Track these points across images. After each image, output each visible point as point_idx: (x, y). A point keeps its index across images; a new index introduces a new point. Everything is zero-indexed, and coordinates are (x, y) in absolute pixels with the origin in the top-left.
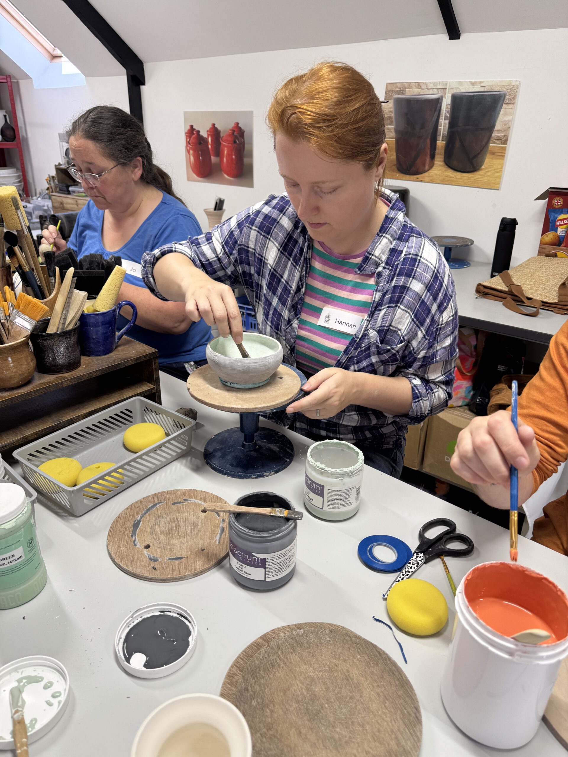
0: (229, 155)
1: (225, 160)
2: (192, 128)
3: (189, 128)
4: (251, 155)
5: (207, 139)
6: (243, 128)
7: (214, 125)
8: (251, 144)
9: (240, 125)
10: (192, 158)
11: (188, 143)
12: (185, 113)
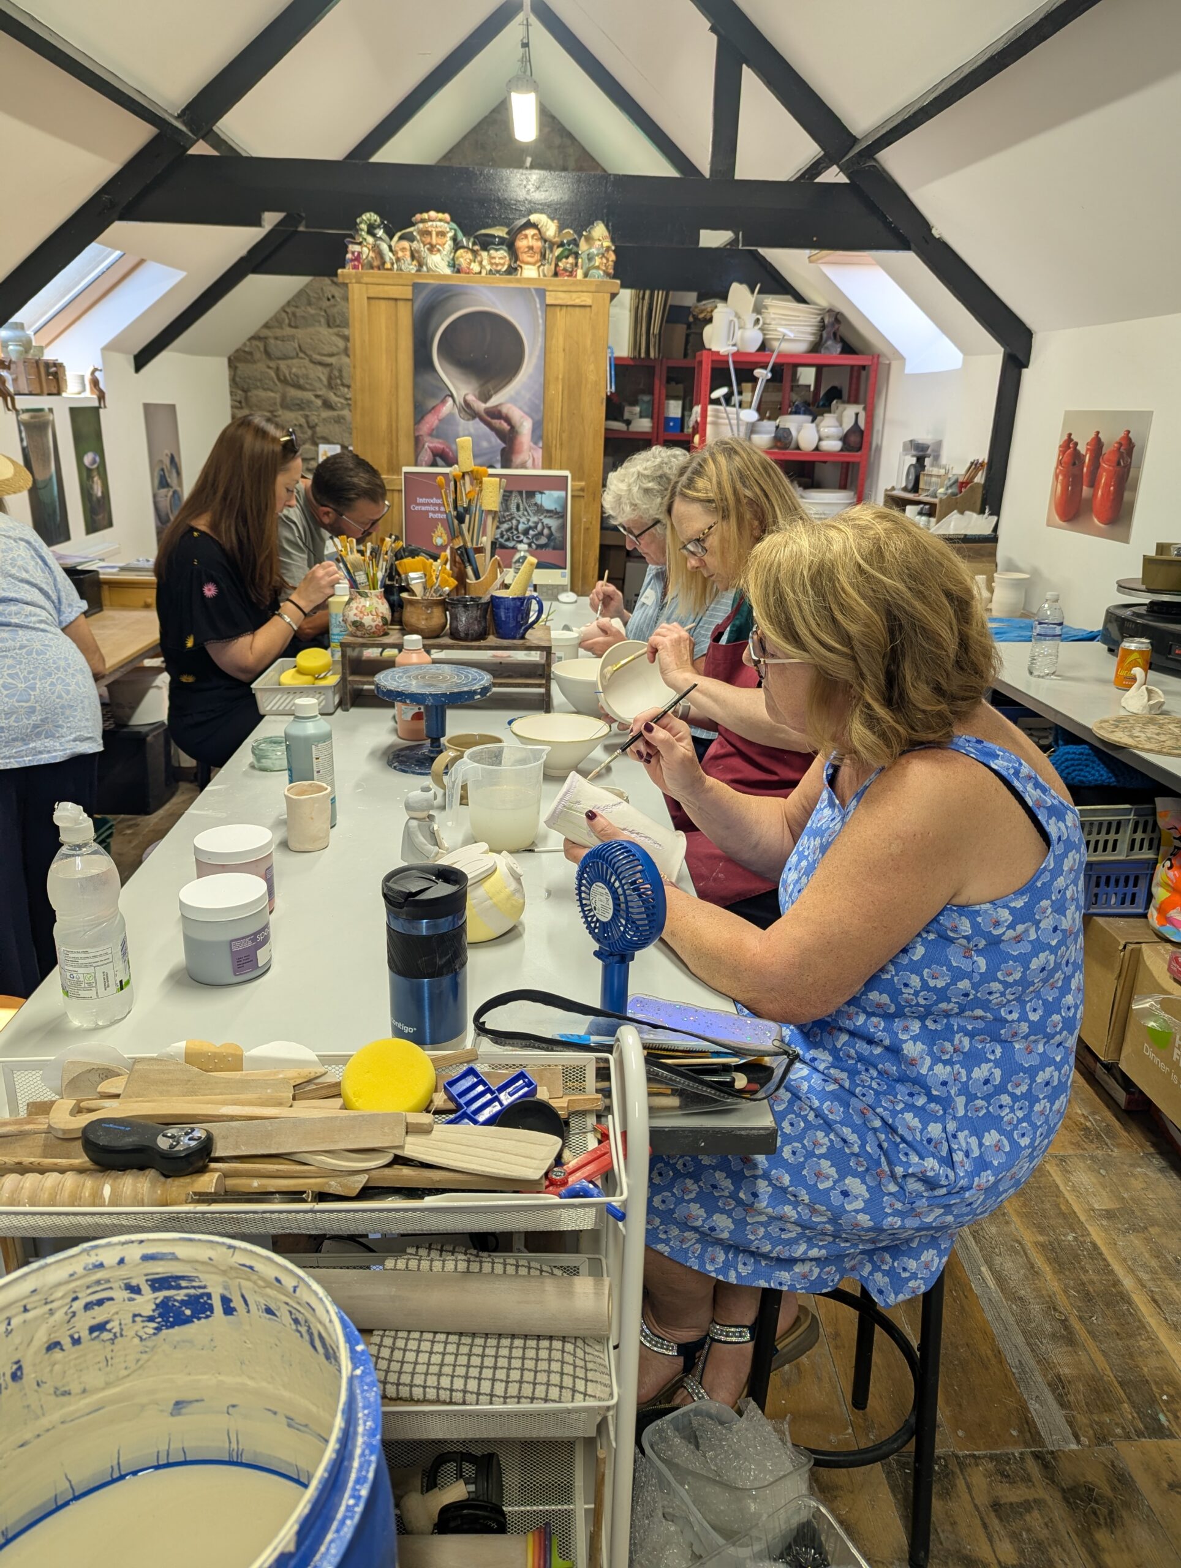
0: (1107, 485)
1: (1100, 493)
2: (1070, 438)
3: (1066, 437)
4: (1134, 488)
5: (1084, 456)
6: (1133, 440)
7: (1098, 433)
8: (1139, 468)
9: (1130, 435)
10: (1059, 487)
11: (1060, 462)
12: (1068, 414)
